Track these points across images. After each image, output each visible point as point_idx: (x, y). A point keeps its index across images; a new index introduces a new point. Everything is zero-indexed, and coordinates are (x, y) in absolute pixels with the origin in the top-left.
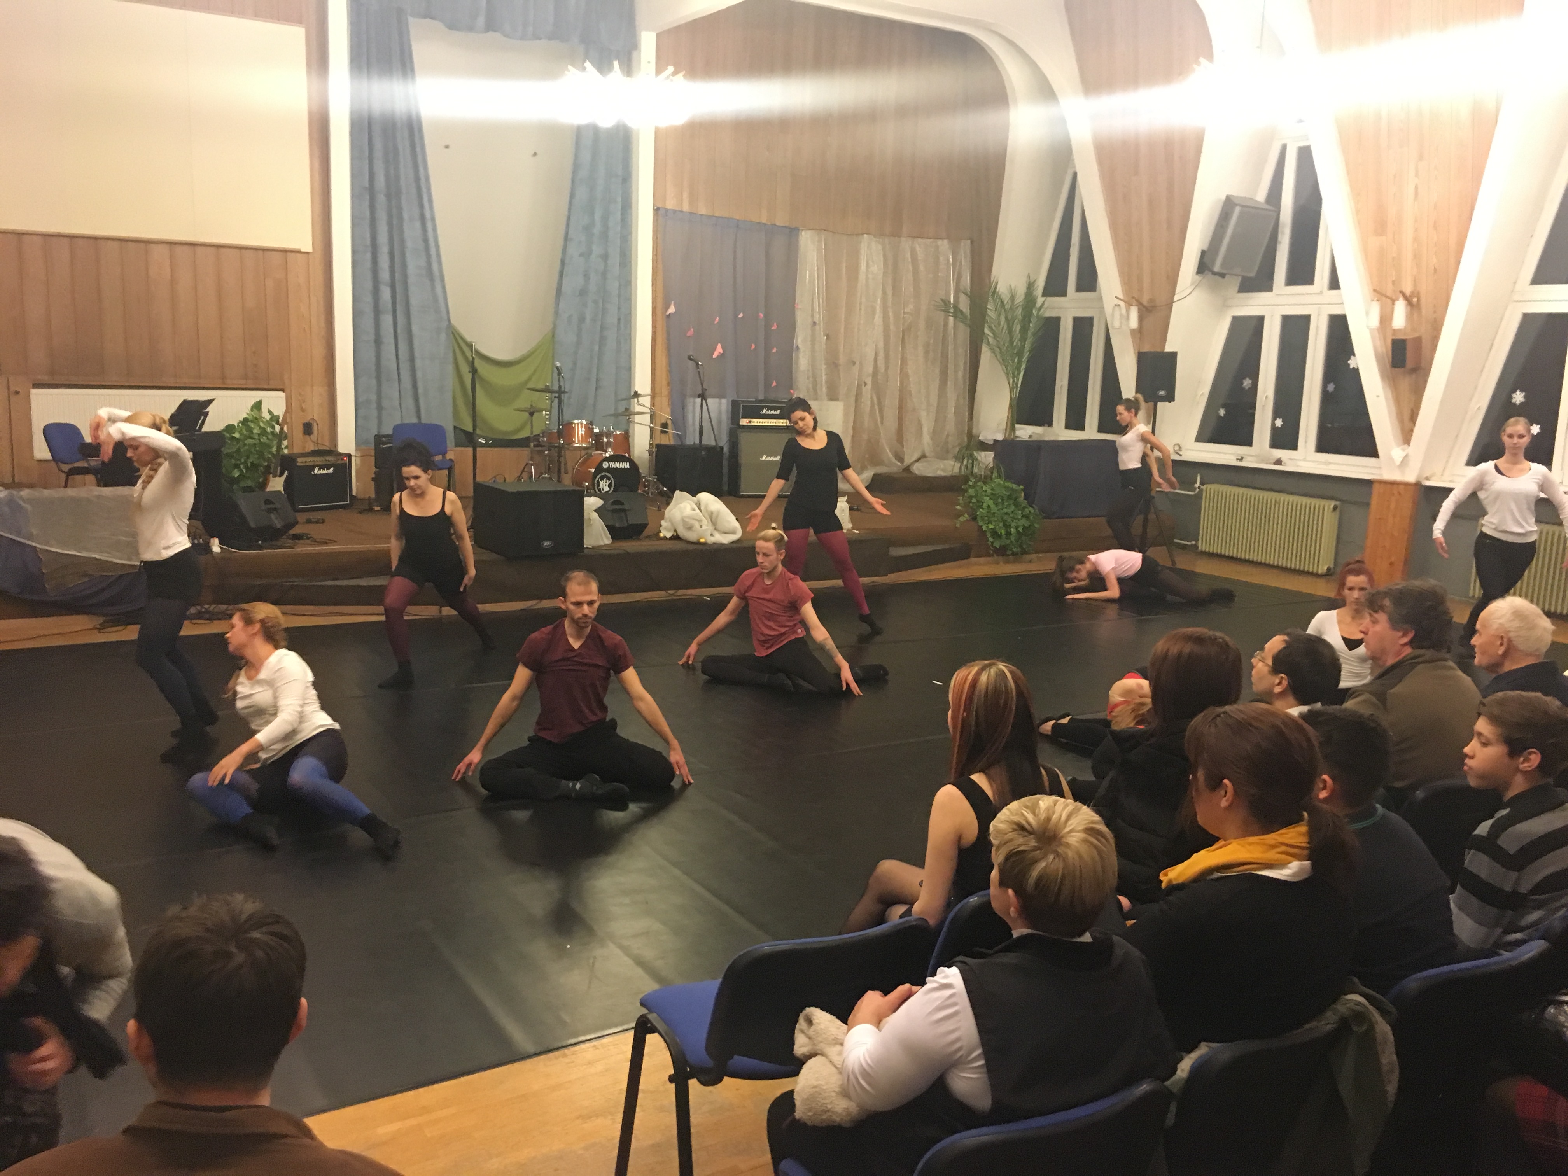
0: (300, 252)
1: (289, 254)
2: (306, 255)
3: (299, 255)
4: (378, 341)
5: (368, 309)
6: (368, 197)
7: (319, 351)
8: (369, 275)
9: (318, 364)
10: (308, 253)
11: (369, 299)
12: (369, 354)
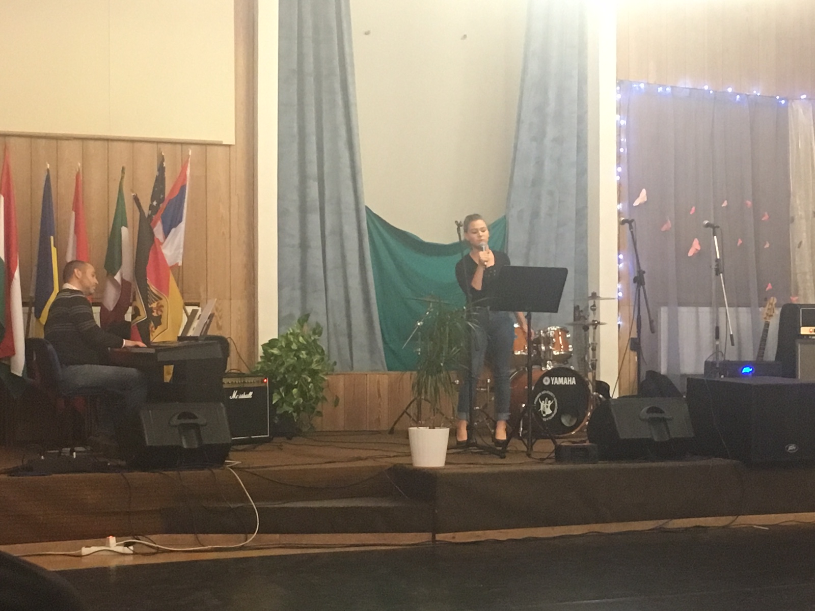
0: (220, 145)
1: (209, 148)
2: (228, 148)
3: (220, 149)
4: (304, 245)
5: (294, 210)
6: (296, 81)
7: (239, 259)
8: (295, 170)
9: (239, 273)
10: (229, 146)
11: (295, 196)
12: (294, 261)
